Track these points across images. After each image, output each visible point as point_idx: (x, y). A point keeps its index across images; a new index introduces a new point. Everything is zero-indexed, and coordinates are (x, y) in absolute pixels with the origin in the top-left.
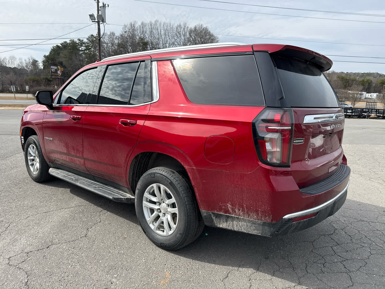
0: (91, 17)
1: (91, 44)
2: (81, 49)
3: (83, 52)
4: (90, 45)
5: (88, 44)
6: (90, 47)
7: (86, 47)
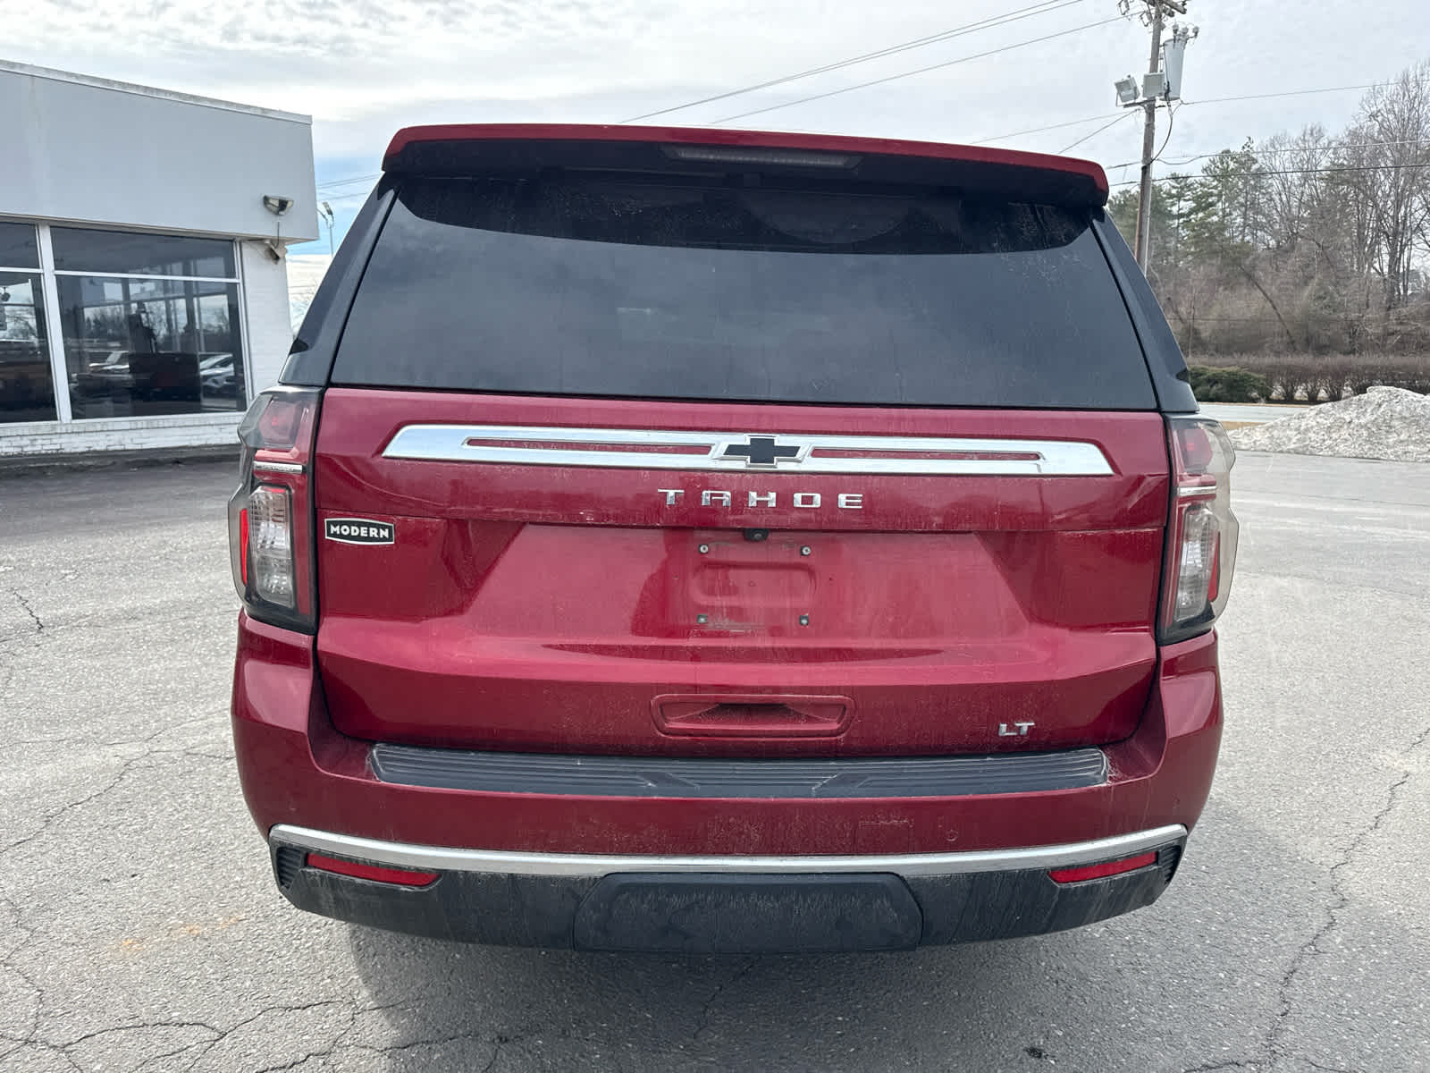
0: (1122, 90)
1: (1215, 187)
2: (1175, 210)
3: (1181, 220)
4: (1210, 190)
5: (1206, 189)
6: (1213, 198)
7: (1194, 201)
